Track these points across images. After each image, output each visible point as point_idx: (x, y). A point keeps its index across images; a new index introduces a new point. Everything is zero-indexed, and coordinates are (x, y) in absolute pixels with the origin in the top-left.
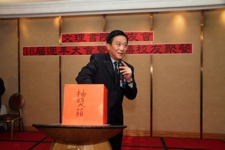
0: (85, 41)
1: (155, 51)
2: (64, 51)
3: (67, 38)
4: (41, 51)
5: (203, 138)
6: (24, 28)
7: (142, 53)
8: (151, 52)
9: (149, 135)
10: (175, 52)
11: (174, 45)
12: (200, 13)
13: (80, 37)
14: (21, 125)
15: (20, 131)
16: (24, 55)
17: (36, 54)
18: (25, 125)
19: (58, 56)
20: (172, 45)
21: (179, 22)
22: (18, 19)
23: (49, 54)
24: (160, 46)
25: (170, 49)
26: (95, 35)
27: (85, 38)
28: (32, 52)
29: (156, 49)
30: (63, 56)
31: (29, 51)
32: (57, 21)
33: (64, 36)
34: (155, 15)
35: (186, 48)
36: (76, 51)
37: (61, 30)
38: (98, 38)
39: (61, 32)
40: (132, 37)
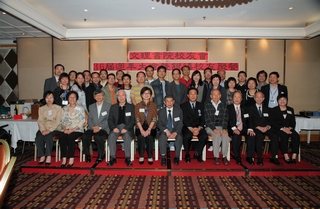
0: (150, 59)
2: (132, 67)
3: (134, 56)
4: (110, 67)
13: (146, 55)
16: (95, 70)
24: (214, 64)
25: (222, 67)
26: (159, 53)
27: (150, 56)
32: (125, 42)
33: (131, 54)
35: (234, 67)
36: (142, 67)
38: (162, 56)
39: (128, 50)
40: (191, 56)
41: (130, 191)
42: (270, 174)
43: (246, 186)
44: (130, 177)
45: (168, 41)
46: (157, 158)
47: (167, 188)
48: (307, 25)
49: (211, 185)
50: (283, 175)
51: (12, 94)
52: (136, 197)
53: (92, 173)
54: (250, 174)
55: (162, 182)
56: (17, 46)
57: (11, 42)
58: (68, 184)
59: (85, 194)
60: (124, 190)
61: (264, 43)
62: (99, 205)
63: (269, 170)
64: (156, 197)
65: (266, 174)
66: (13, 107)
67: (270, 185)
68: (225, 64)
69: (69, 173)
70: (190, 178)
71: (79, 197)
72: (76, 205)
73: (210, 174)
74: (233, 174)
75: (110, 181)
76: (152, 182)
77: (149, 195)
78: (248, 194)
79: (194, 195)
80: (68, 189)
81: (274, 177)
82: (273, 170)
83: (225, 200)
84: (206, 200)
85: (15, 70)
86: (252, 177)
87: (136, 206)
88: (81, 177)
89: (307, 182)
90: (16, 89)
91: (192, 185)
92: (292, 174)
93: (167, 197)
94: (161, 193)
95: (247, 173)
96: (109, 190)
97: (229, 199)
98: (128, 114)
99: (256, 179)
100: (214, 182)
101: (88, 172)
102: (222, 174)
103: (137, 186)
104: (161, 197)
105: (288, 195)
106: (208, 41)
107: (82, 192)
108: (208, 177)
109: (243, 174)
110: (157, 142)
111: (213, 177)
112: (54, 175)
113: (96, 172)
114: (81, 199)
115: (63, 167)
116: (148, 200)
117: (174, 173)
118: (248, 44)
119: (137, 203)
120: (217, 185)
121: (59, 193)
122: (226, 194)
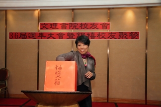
0: (58, 29)
1: (111, 37)
2: (42, 36)
3: (44, 26)
4: (23, 36)
5: (147, 104)
6: (10, 17)
7: (101, 38)
8: (108, 38)
9: (106, 101)
10: (127, 38)
11: (126, 33)
12: (145, 9)
13: (54, 26)
14: (7, 93)
15: (5, 97)
16: (10, 38)
17: (19, 38)
18: (10, 93)
19: (37, 40)
20: (124, 33)
21: (130, 15)
22: (6, 11)
23: (30, 38)
24: (115, 33)
25: (123, 36)
26: (66, 24)
27: (58, 26)
28: (16, 36)
29: (112, 36)
30: (40, 40)
31: (14, 36)
32: (36, 13)
33: (41, 25)
34: (111, 10)
35: (134, 35)
36: (51, 36)
37: (39, 20)
40: (94, 26)
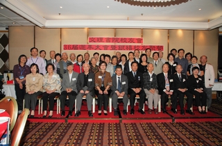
2: (90, 47)
3: (92, 40)
4: (75, 47)
8: (142, 50)
10: (155, 50)
13: (100, 40)
16: (64, 49)
17: (72, 49)
21: (157, 33)
23: (80, 49)
26: (110, 38)
27: (103, 40)
28: (69, 48)
30: (89, 50)
32: (86, 30)
35: (160, 48)
36: (98, 48)
38: (111, 40)
39: (88, 36)
40: (131, 40)
41: (95, 133)
42: (189, 121)
43: (174, 129)
44: (93, 124)
45: (116, 30)
46: (111, 111)
47: (121, 131)
48: (209, 21)
49: (150, 129)
50: (197, 121)
51: (4, 66)
52: (100, 138)
53: (66, 121)
54: (176, 121)
55: (117, 127)
56: (8, 32)
57: (4, 29)
58: (50, 130)
59: (63, 136)
60: (91, 133)
61: (180, 33)
62: (75, 144)
63: (188, 118)
64: (114, 137)
65: (186, 121)
66: (5, 75)
67: (190, 128)
68: (154, 46)
69: (50, 122)
70: (135, 124)
71: (60, 139)
72: (58, 144)
73: (148, 121)
74: (164, 121)
75: (80, 127)
76: (109, 127)
77: (109, 136)
78: (177, 134)
79: (140, 135)
80: (51, 133)
81: (192, 123)
82: (191, 118)
83: (161, 138)
84: (149, 139)
85: (7, 48)
86: (177, 123)
87: (102, 144)
88: (58, 124)
89: (214, 125)
90: (7, 63)
91: (137, 129)
92: (204, 121)
93: (122, 137)
94: (117, 134)
95: (173, 120)
96: (80, 133)
97: (165, 138)
98: (90, 80)
99: (180, 124)
100: (152, 126)
101: (63, 121)
102: (157, 121)
103: (100, 130)
104: (118, 138)
105: (203, 134)
106: (143, 31)
107: (61, 135)
108: (147, 123)
109: (171, 121)
110: (110, 100)
111: (150, 123)
112: (39, 124)
113: (69, 121)
114: (61, 140)
115: (45, 117)
116: (109, 140)
117: (124, 121)
118: (170, 33)
119: (102, 142)
120: (154, 129)
121: (44, 136)
122: (162, 134)
